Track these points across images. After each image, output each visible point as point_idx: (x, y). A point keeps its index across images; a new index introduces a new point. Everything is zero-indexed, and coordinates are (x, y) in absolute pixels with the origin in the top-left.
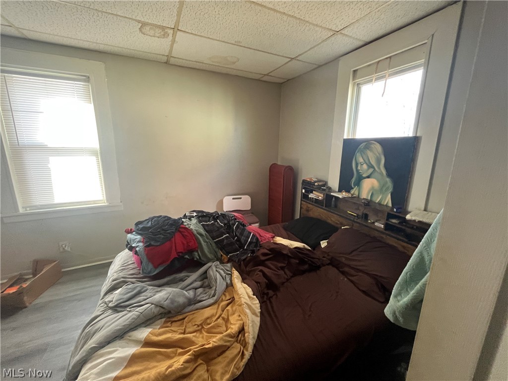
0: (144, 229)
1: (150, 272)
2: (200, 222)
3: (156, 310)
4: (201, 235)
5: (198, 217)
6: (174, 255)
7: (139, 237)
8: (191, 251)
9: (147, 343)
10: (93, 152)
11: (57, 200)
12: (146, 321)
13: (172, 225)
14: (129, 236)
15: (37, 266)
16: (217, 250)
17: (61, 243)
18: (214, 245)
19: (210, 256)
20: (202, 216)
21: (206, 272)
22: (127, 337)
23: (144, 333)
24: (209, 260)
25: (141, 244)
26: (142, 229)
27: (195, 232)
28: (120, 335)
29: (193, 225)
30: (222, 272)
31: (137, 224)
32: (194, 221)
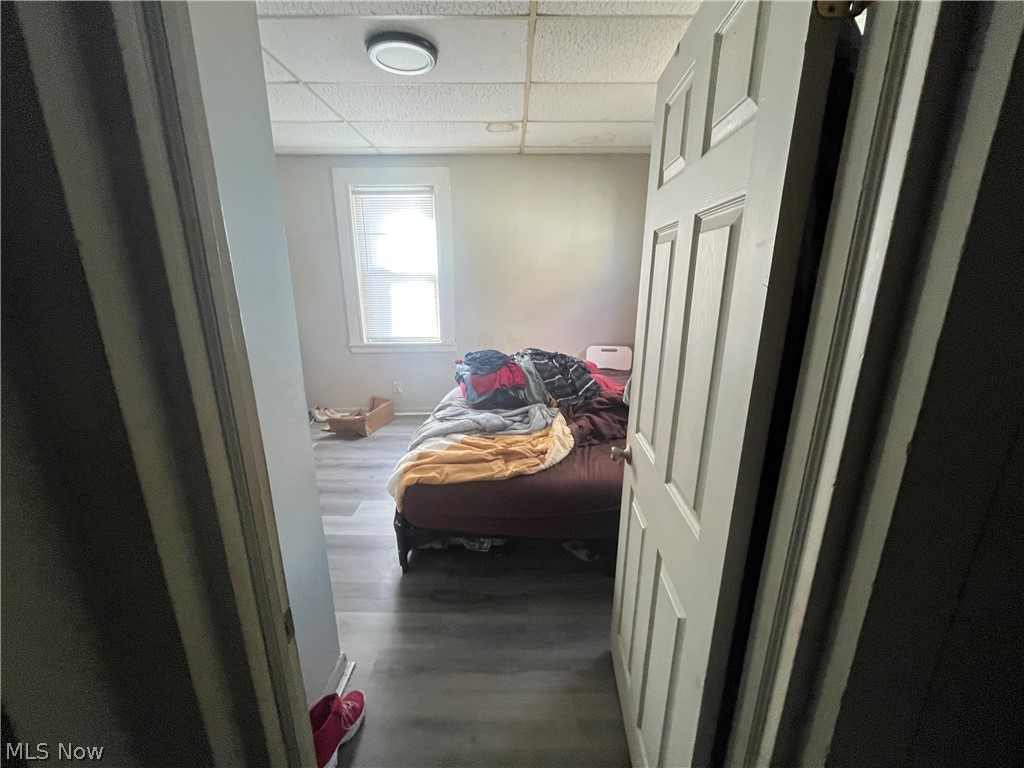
0: (474, 359)
1: (473, 400)
2: (532, 359)
3: (474, 425)
4: (530, 373)
5: (531, 354)
6: (497, 385)
7: (467, 367)
8: (517, 388)
9: (463, 442)
10: (431, 278)
11: (395, 334)
12: (468, 431)
13: (500, 358)
14: (459, 366)
15: (374, 403)
16: (546, 392)
17: (395, 383)
18: (543, 386)
19: (537, 397)
20: (537, 354)
21: (527, 412)
22: (448, 436)
23: (461, 437)
24: (536, 402)
25: (468, 373)
26: (471, 359)
27: (524, 369)
28: (444, 434)
29: (525, 363)
30: (545, 413)
31: (466, 356)
32: (526, 358)
